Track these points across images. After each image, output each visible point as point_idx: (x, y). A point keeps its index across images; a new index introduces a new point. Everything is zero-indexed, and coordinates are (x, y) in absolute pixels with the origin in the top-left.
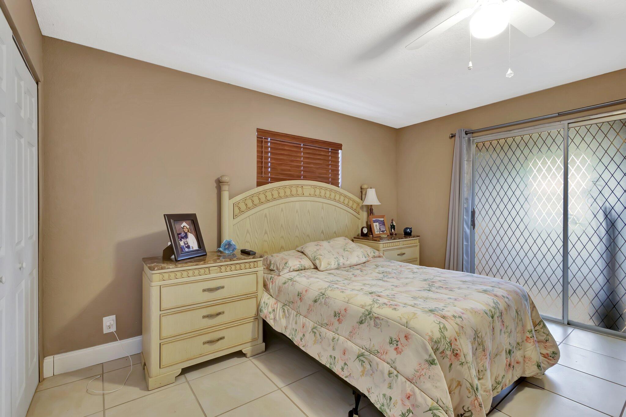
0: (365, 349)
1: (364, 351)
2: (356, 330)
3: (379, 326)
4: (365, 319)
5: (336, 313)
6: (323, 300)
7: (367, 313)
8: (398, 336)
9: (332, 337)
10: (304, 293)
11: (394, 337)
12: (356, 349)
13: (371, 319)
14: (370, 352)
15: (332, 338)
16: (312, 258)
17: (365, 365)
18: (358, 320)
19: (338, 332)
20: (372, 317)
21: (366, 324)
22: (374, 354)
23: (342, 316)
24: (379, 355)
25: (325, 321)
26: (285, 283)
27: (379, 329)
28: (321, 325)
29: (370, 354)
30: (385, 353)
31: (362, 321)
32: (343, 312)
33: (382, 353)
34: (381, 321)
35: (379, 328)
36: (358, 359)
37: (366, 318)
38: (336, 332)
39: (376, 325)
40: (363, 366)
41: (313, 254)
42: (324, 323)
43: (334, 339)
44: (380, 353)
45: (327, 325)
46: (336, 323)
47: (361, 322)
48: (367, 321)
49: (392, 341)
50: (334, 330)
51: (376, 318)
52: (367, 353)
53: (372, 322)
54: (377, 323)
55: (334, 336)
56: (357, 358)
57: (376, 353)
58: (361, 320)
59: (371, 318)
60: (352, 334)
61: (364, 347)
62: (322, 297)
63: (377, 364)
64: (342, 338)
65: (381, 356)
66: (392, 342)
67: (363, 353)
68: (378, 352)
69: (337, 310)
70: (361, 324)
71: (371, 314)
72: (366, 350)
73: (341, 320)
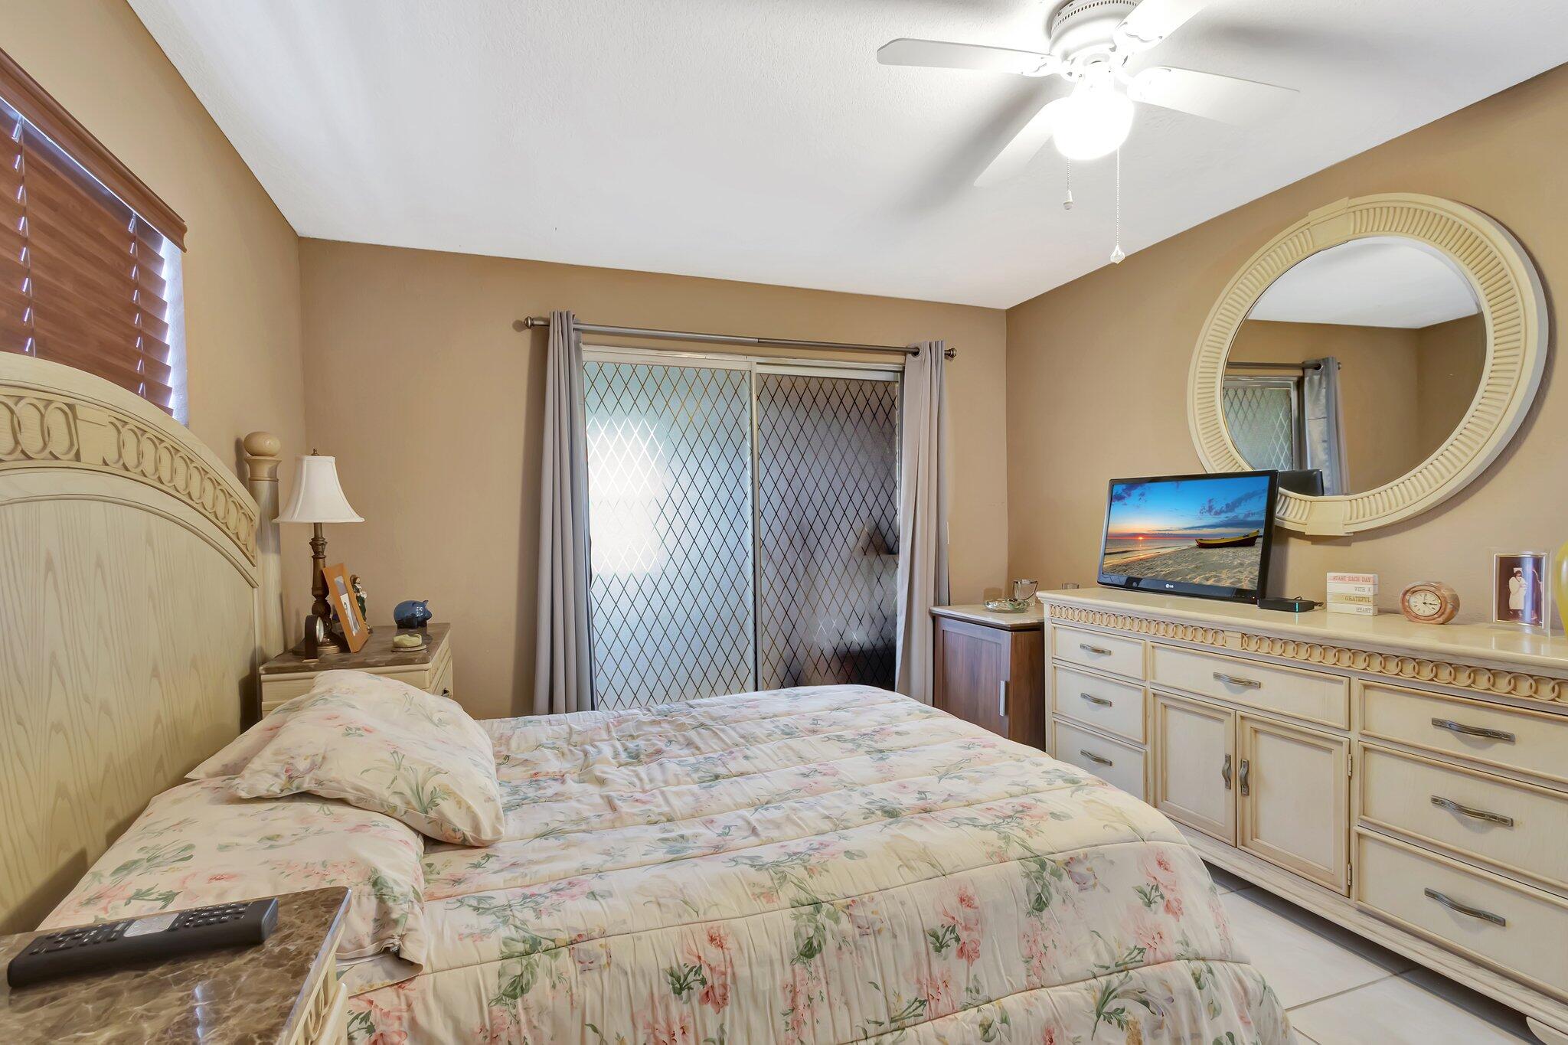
0: (1104, 971)
1: (1103, 980)
2: (1039, 939)
3: (1091, 882)
4: (1044, 886)
5: (940, 934)
6: (845, 925)
7: (1034, 867)
8: (1149, 874)
9: (977, 1027)
10: (712, 954)
11: (1143, 882)
12: (1080, 997)
13: (1060, 877)
14: (1122, 968)
15: (979, 1032)
16: (408, 803)
17: (1130, 1018)
18: (1026, 904)
19: (985, 992)
20: (1058, 870)
21: (1056, 900)
22: (1134, 965)
23: (966, 928)
24: (1149, 955)
25: (908, 995)
26: (517, 989)
27: (1099, 888)
28: (894, 1026)
29: (1127, 975)
30: (1157, 939)
31: (1039, 899)
32: (961, 913)
33: (1151, 942)
34: (1088, 864)
35: (1094, 886)
36: (1102, 1017)
37: (1044, 884)
38: (976, 997)
39: (1082, 884)
40: (1127, 1023)
41: (399, 780)
42: (906, 1005)
43: (986, 1028)
44: (1147, 947)
45: (922, 1003)
46: (958, 969)
47: (1040, 904)
48: (1052, 890)
49: (937, 939)
50: (965, 998)
51: (1067, 864)
52: (1116, 979)
53: (1068, 883)
54: (1080, 875)
55: (979, 1018)
56: (1099, 1017)
57: (1139, 957)
58: (1033, 898)
59: (1055, 873)
60: (1035, 961)
61: (1096, 970)
62: (829, 915)
63: (1164, 983)
64: (1013, 1003)
65: (1155, 954)
66: (1149, 900)
67: (1107, 988)
68: (1141, 950)
69: (935, 922)
70: (1041, 910)
71: (1049, 864)
72: (1108, 971)
73: (969, 948)
